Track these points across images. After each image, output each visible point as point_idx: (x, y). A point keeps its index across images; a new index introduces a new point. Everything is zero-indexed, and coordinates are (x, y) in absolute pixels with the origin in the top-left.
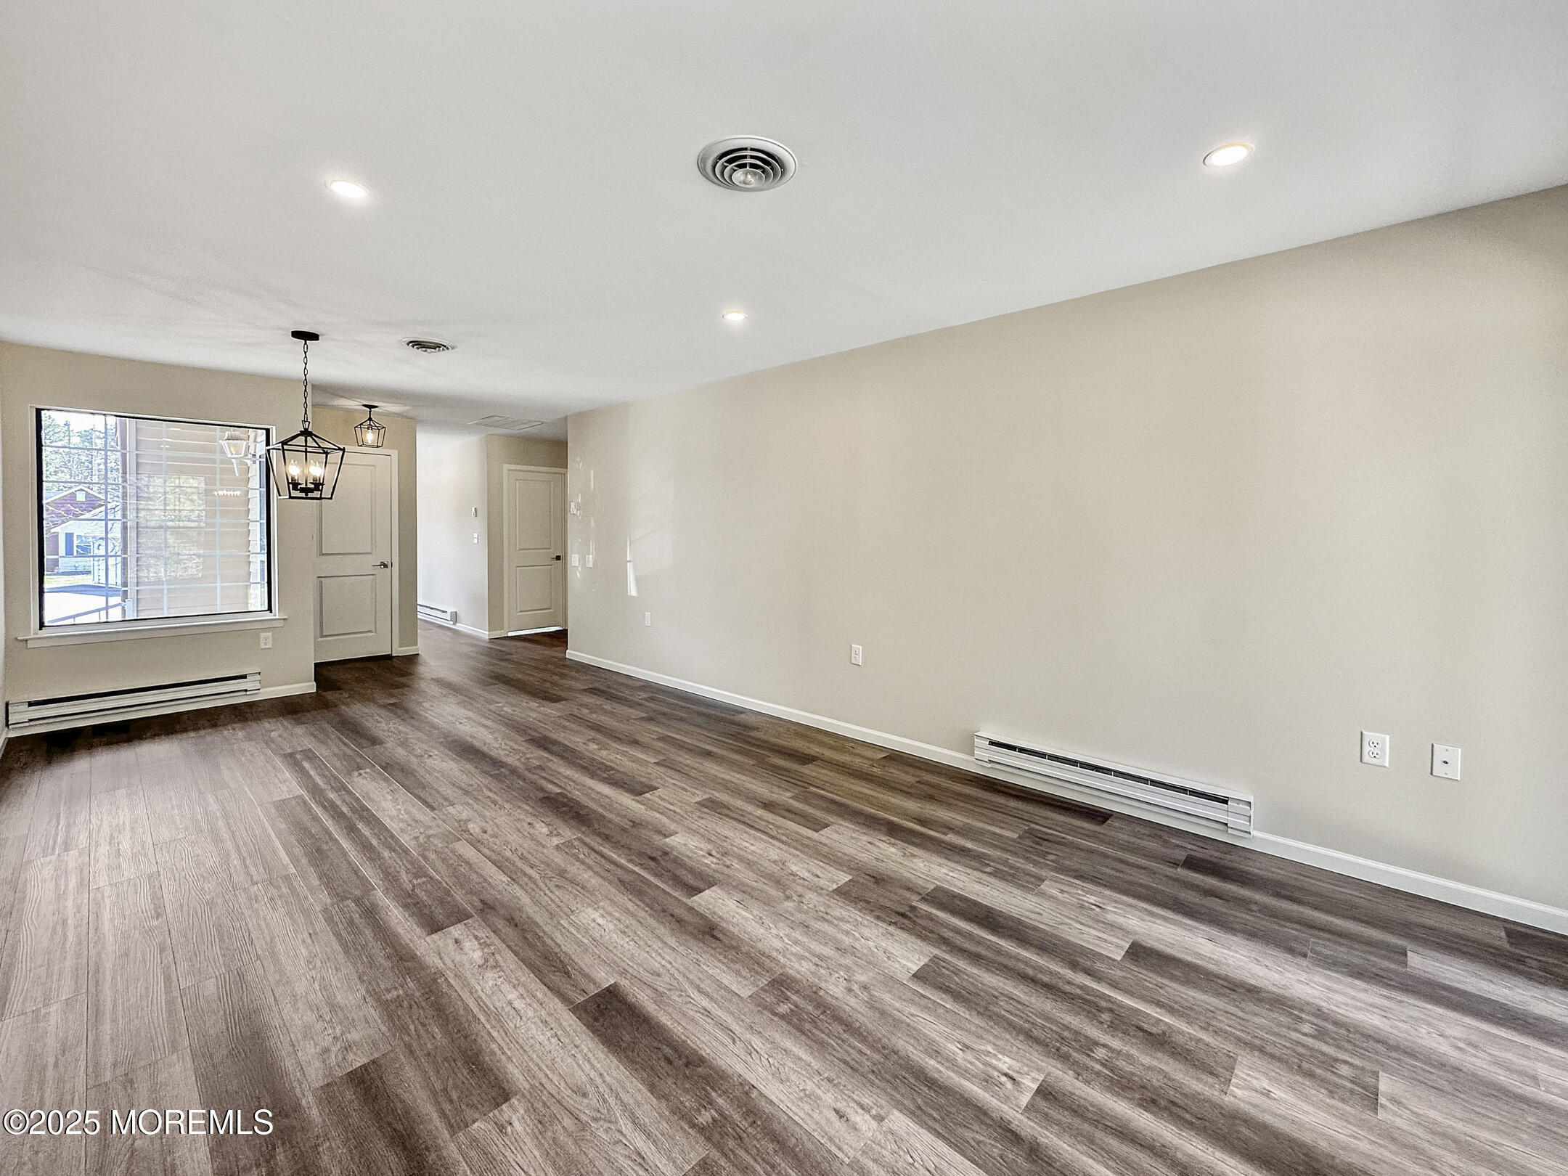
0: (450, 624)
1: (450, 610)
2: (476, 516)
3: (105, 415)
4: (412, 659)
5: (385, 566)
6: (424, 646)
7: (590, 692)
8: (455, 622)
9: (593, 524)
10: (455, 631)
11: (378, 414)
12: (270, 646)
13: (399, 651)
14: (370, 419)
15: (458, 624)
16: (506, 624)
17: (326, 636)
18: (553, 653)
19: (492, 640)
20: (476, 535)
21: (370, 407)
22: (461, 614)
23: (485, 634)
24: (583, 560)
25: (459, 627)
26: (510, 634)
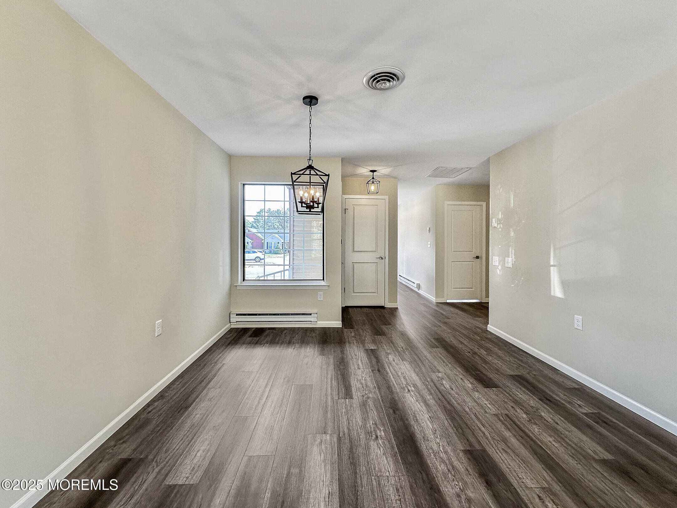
0: (416, 290)
1: (417, 282)
2: (430, 232)
3: (264, 184)
4: (394, 311)
5: (382, 258)
6: (401, 304)
7: (517, 381)
8: (419, 289)
9: (512, 234)
10: (419, 295)
11: (378, 176)
12: (322, 299)
13: (388, 305)
14: (373, 178)
15: (420, 290)
16: (445, 294)
17: (356, 293)
18: (476, 322)
19: (438, 304)
20: (429, 243)
21: (373, 171)
22: (422, 286)
23: (433, 299)
24: (503, 262)
25: (420, 292)
26: (448, 301)
